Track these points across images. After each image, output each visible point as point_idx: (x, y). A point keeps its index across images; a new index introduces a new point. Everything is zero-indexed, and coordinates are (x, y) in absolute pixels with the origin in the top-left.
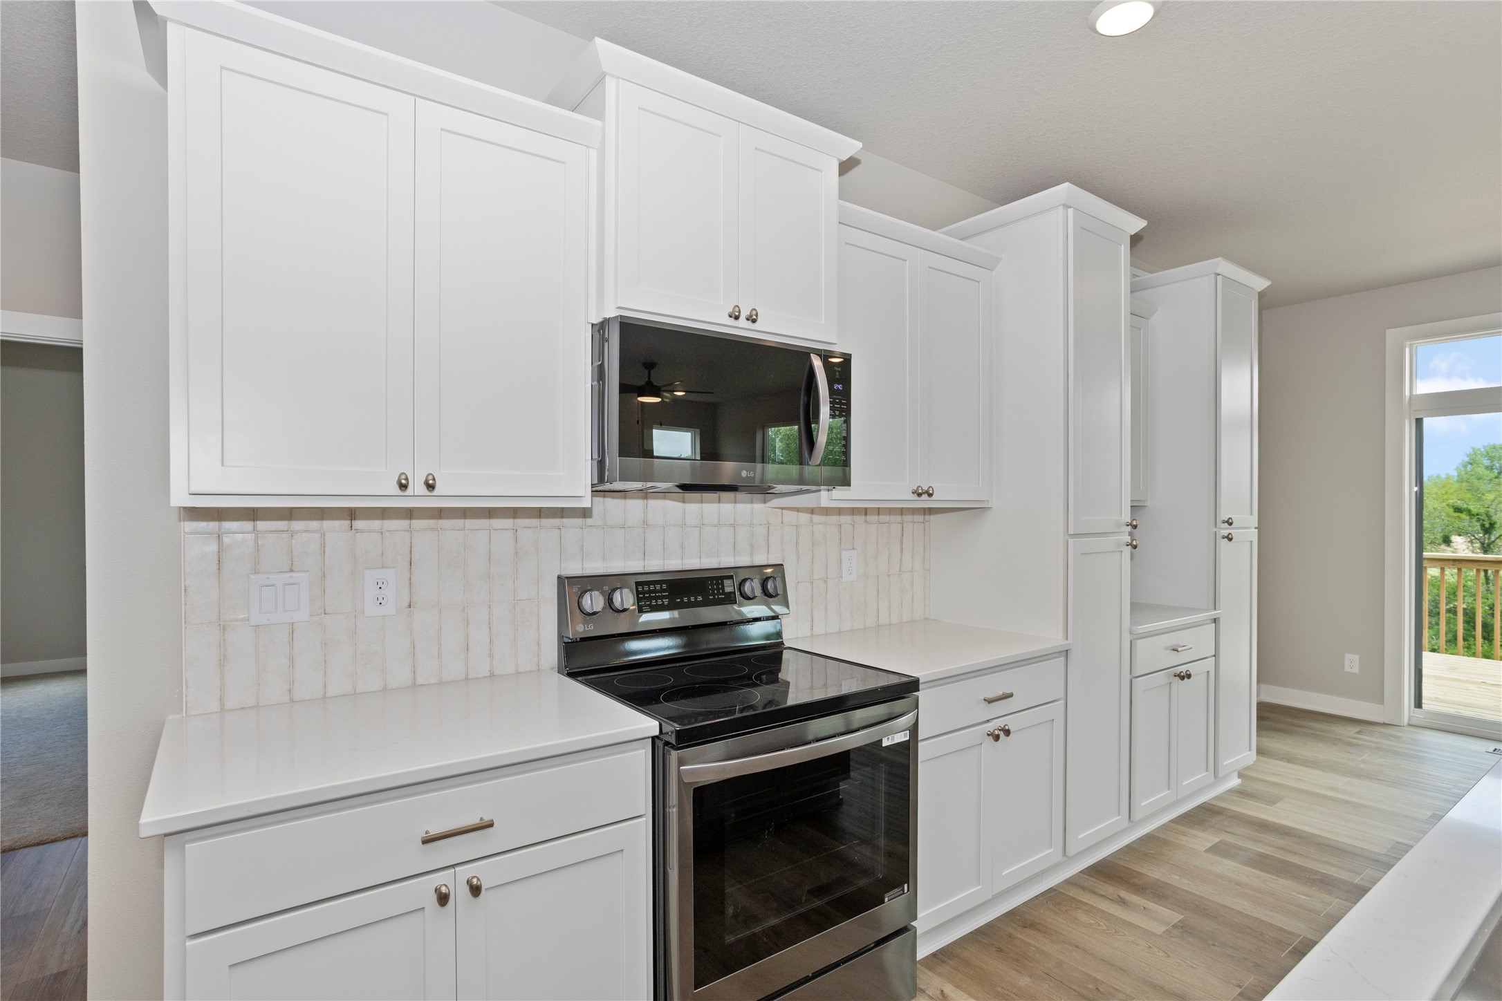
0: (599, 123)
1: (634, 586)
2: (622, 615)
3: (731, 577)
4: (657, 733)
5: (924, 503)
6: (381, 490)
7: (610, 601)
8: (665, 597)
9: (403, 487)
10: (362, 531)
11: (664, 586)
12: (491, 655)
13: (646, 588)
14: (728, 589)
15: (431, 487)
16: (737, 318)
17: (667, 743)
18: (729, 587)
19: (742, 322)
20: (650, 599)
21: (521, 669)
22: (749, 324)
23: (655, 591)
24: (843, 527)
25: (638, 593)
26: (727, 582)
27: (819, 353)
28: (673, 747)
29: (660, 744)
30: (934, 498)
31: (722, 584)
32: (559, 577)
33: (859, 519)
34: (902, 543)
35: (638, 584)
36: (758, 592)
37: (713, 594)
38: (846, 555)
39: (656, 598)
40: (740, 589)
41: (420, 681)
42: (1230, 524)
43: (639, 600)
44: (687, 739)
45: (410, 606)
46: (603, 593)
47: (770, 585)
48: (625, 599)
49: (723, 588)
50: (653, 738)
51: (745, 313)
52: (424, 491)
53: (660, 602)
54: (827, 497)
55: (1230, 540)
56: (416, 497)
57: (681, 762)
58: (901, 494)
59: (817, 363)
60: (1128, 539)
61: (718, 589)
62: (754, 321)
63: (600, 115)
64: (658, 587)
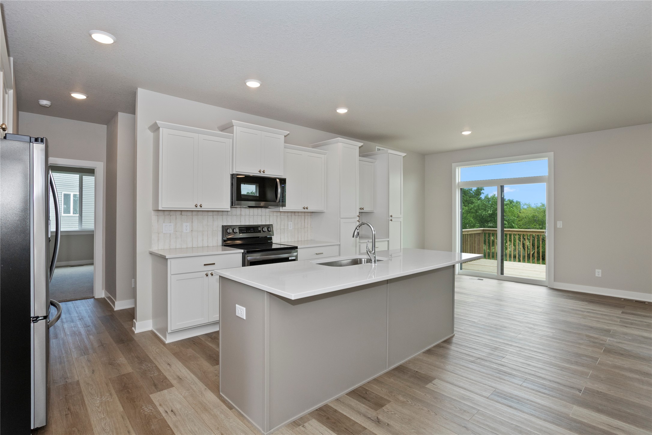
0: (232, 135)
1: (238, 228)
2: (236, 234)
3: (260, 227)
4: (243, 252)
5: (306, 210)
6: (192, 207)
7: (233, 231)
8: (245, 231)
9: (196, 207)
10: (183, 215)
11: (245, 228)
12: (208, 242)
13: (241, 228)
14: (259, 230)
15: (201, 207)
16: (260, 172)
17: (245, 254)
18: (259, 229)
19: (262, 173)
20: (242, 231)
21: (214, 245)
22: (263, 173)
23: (243, 229)
24: (289, 217)
25: (239, 229)
26: (259, 228)
27: (278, 178)
28: (246, 254)
29: (244, 254)
30: (308, 209)
31: (258, 228)
32: (222, 226)
33: (293, 214)
34: (305, 220)
35: (239, 227)
36: (266, 230)
37: (256, 230)
38: (289, 223)
39: (243, 231)
40: (262, 230)
41: (194, 246)
42: (392, 217)
43: (239, 231)
44: (248, 252)
45: (192, 231)
46: (232, 229)
47: (269, 229)
48: (237, 230)
49: (258, 229)
50: (243, 253)
51: (262, 171)
52: (200, 207)
53: (244, 232)
54: (281, 209)
55: (392, 221)
56: (199, 208)
57: (248, 257)
58: (300, 208)
59: (278, 180)
60: (358, 220)
61: (257, 229)
62: (264, 173)
63: (233, 133)
64: (244, 228)
